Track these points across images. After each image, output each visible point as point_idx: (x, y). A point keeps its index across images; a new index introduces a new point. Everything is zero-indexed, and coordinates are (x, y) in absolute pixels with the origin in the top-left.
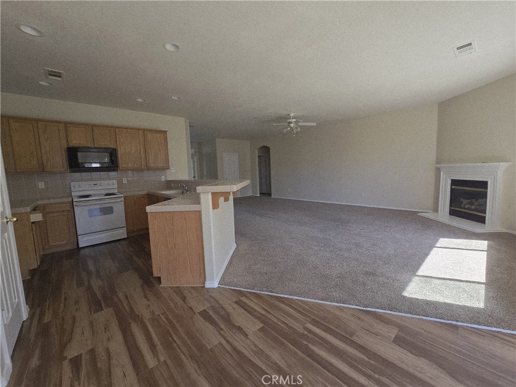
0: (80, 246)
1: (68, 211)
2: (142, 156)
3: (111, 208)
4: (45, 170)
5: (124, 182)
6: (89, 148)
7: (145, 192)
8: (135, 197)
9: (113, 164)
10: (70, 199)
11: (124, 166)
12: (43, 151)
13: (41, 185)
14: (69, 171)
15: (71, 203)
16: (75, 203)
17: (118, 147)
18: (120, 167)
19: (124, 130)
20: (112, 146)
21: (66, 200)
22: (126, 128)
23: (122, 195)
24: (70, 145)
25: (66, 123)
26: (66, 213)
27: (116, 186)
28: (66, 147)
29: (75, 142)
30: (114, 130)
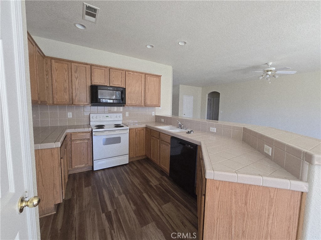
0: (95, 170)
1: (88, 139)
2: (143, 95)
3: (119, 138)
4: (74, 103)
5: (126, 116)
6: (106, 86)
7: (144, 126)
8: (137, 130)
9: (122, 101)
10: (90, 129)
11: (129, 102)
12: (74, 87)
13: (70, 115)
14: (90, 105)
15: (91, 132)
16: (93, 133)
17: (127, 87)
18: (127, 103)
19: (132, 73)
20: (123, 86)
21: (87, 130)
22: (133, 72)
23: (128, 128)
24: (93, 83)
25: (91, 65)
26: (86, 141)
27: (121, 119)
28: (90, 85)
29: (97, 81)
30: (125, 73)
